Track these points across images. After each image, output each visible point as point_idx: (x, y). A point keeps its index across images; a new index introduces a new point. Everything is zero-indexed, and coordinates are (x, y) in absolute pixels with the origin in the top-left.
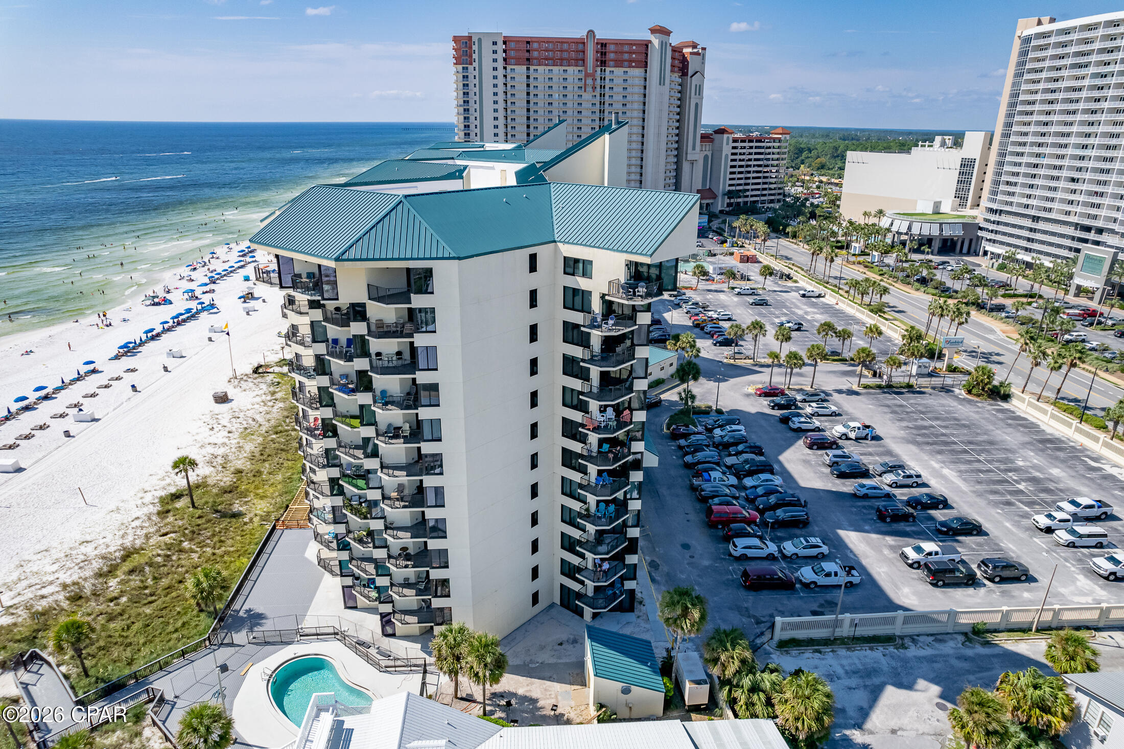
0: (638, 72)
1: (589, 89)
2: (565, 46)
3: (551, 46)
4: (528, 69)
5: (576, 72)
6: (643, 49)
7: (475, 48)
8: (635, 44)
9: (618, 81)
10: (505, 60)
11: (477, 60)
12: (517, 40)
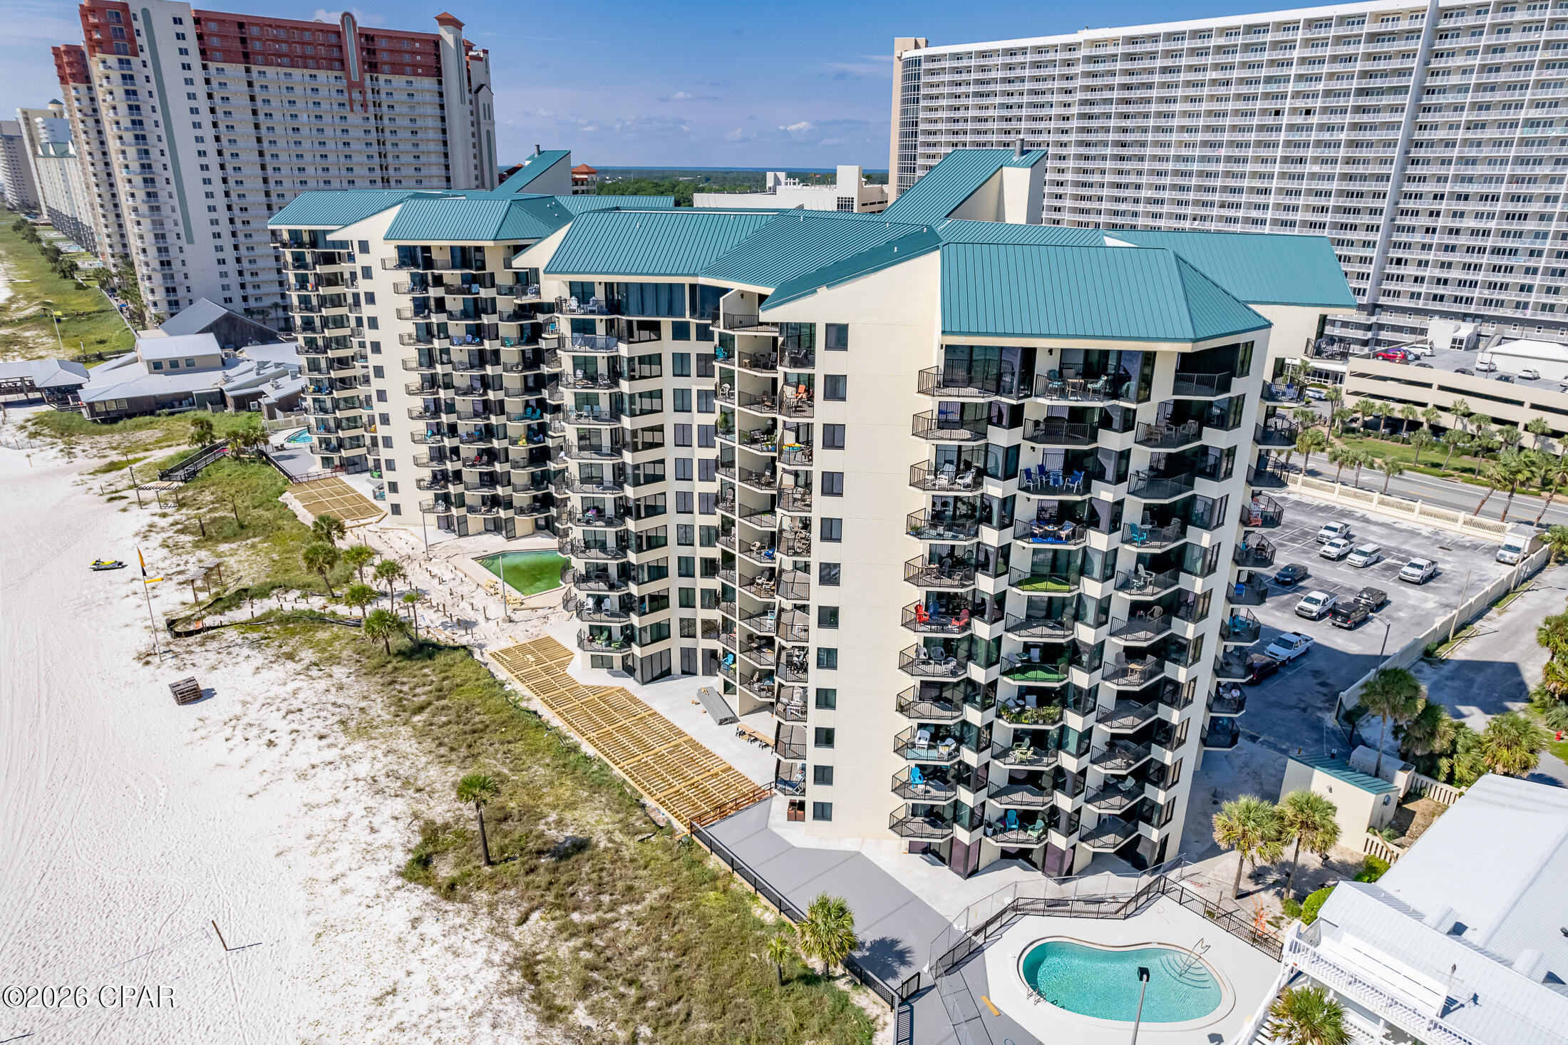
0: (428, 83)
1: (357, 107)
2: (307, 36)
3: (282, 34)
4: (248, 70)
5: (332, 80)
6: (431, 48)
7: (138, 25)
8: (419, 40)
9: (400, 96)
10: (203, 52)
11: (146, 48)
12: (221, 19)
